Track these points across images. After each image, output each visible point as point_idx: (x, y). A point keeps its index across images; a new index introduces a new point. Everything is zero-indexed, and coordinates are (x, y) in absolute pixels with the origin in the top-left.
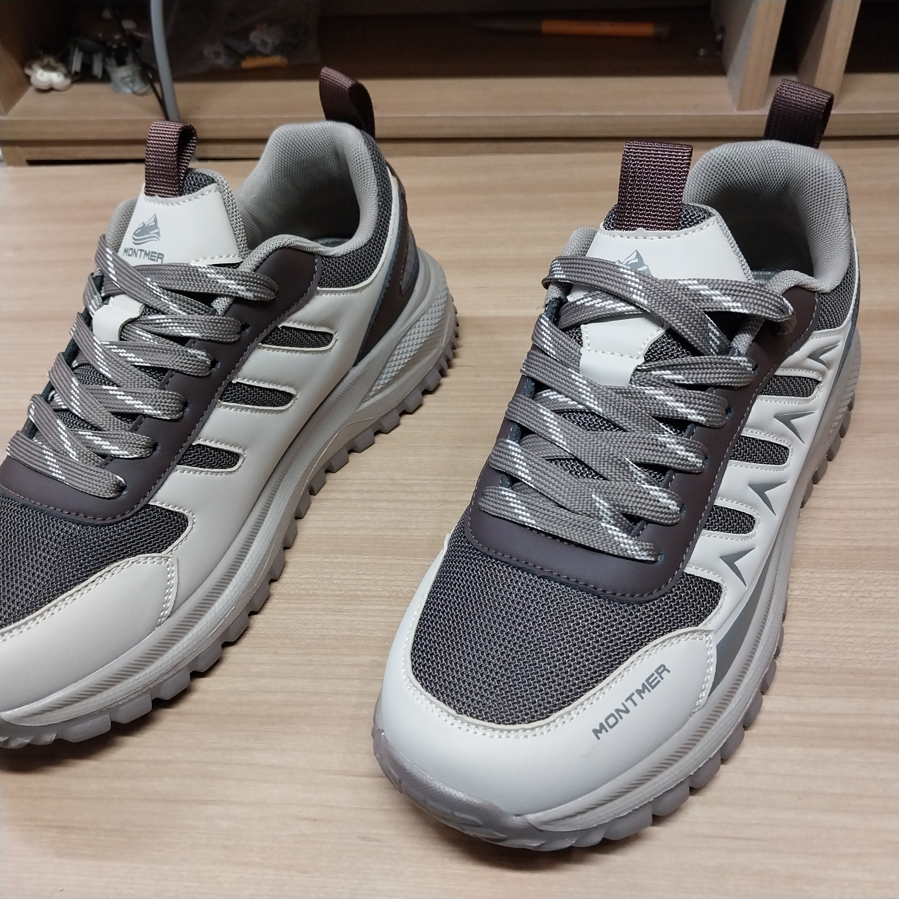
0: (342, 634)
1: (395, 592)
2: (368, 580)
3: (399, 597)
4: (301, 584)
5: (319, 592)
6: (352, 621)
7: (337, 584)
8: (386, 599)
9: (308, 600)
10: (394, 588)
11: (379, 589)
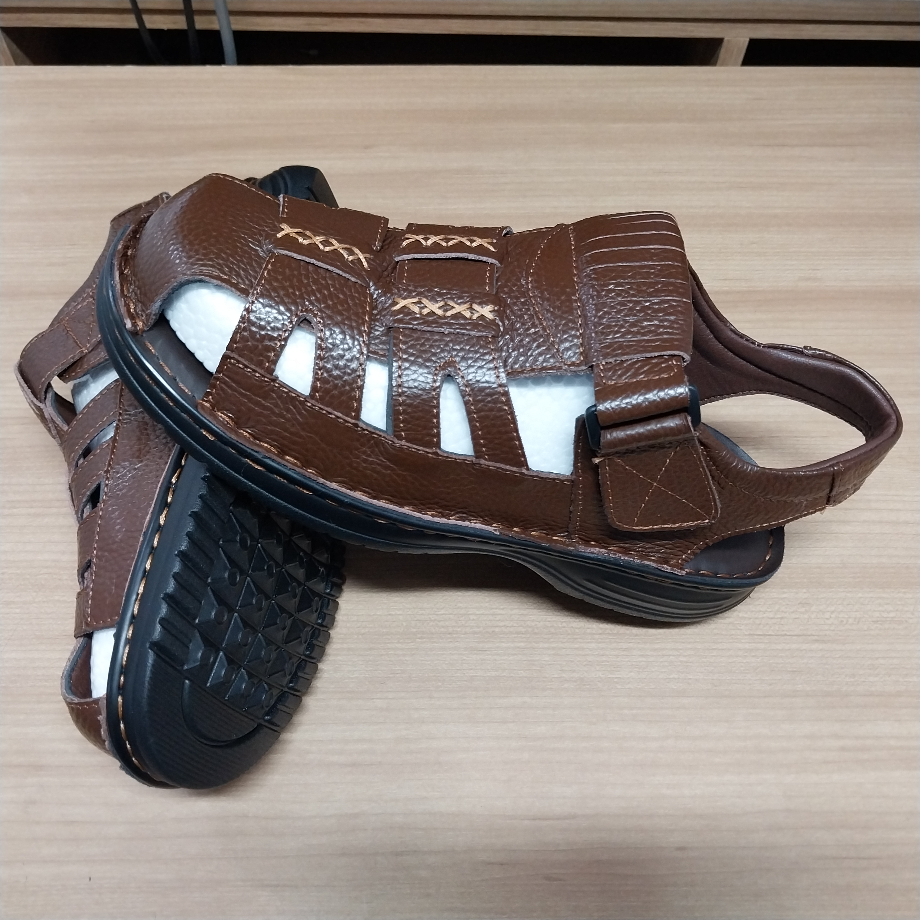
0: (489, 674)
1: (530, 627)
2: (502, 615)
3: (536, 634)
4: (439, 621)
5: (459, 629)
6: (496, 660)
7: (474, 620)
8: (524, 636)
9: (450, 638)
10: (528, 623)
11: (515, 625)
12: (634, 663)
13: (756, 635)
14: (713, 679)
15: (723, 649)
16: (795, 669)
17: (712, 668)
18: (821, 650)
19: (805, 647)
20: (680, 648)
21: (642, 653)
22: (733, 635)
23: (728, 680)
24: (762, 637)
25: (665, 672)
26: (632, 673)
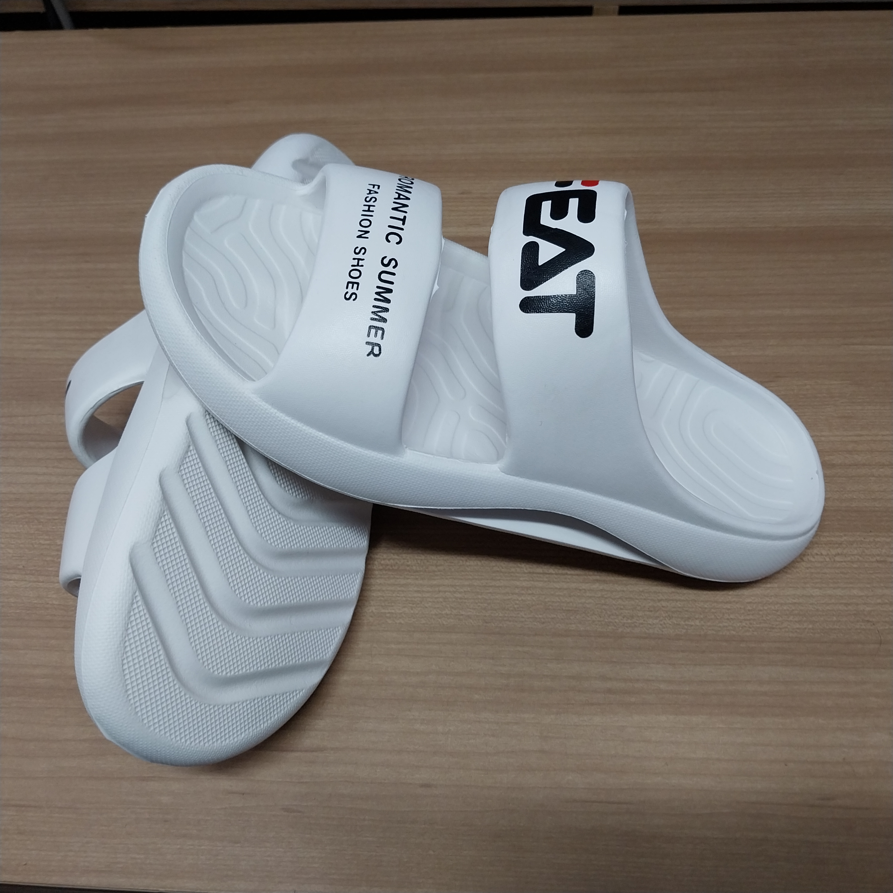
12: (409, 599)
13: (536, 573)
14: (485, 616)
15: (499, 587)
16: (570, 609)
17: (486, 605)
18: (602, 590)
19: (584, 586)
20: (458, 584)
21: (419, 589)
22: (512, 572)
23: (500, 617)
24: (541, 575)
25: (438, 608)
26: (406, 609)
